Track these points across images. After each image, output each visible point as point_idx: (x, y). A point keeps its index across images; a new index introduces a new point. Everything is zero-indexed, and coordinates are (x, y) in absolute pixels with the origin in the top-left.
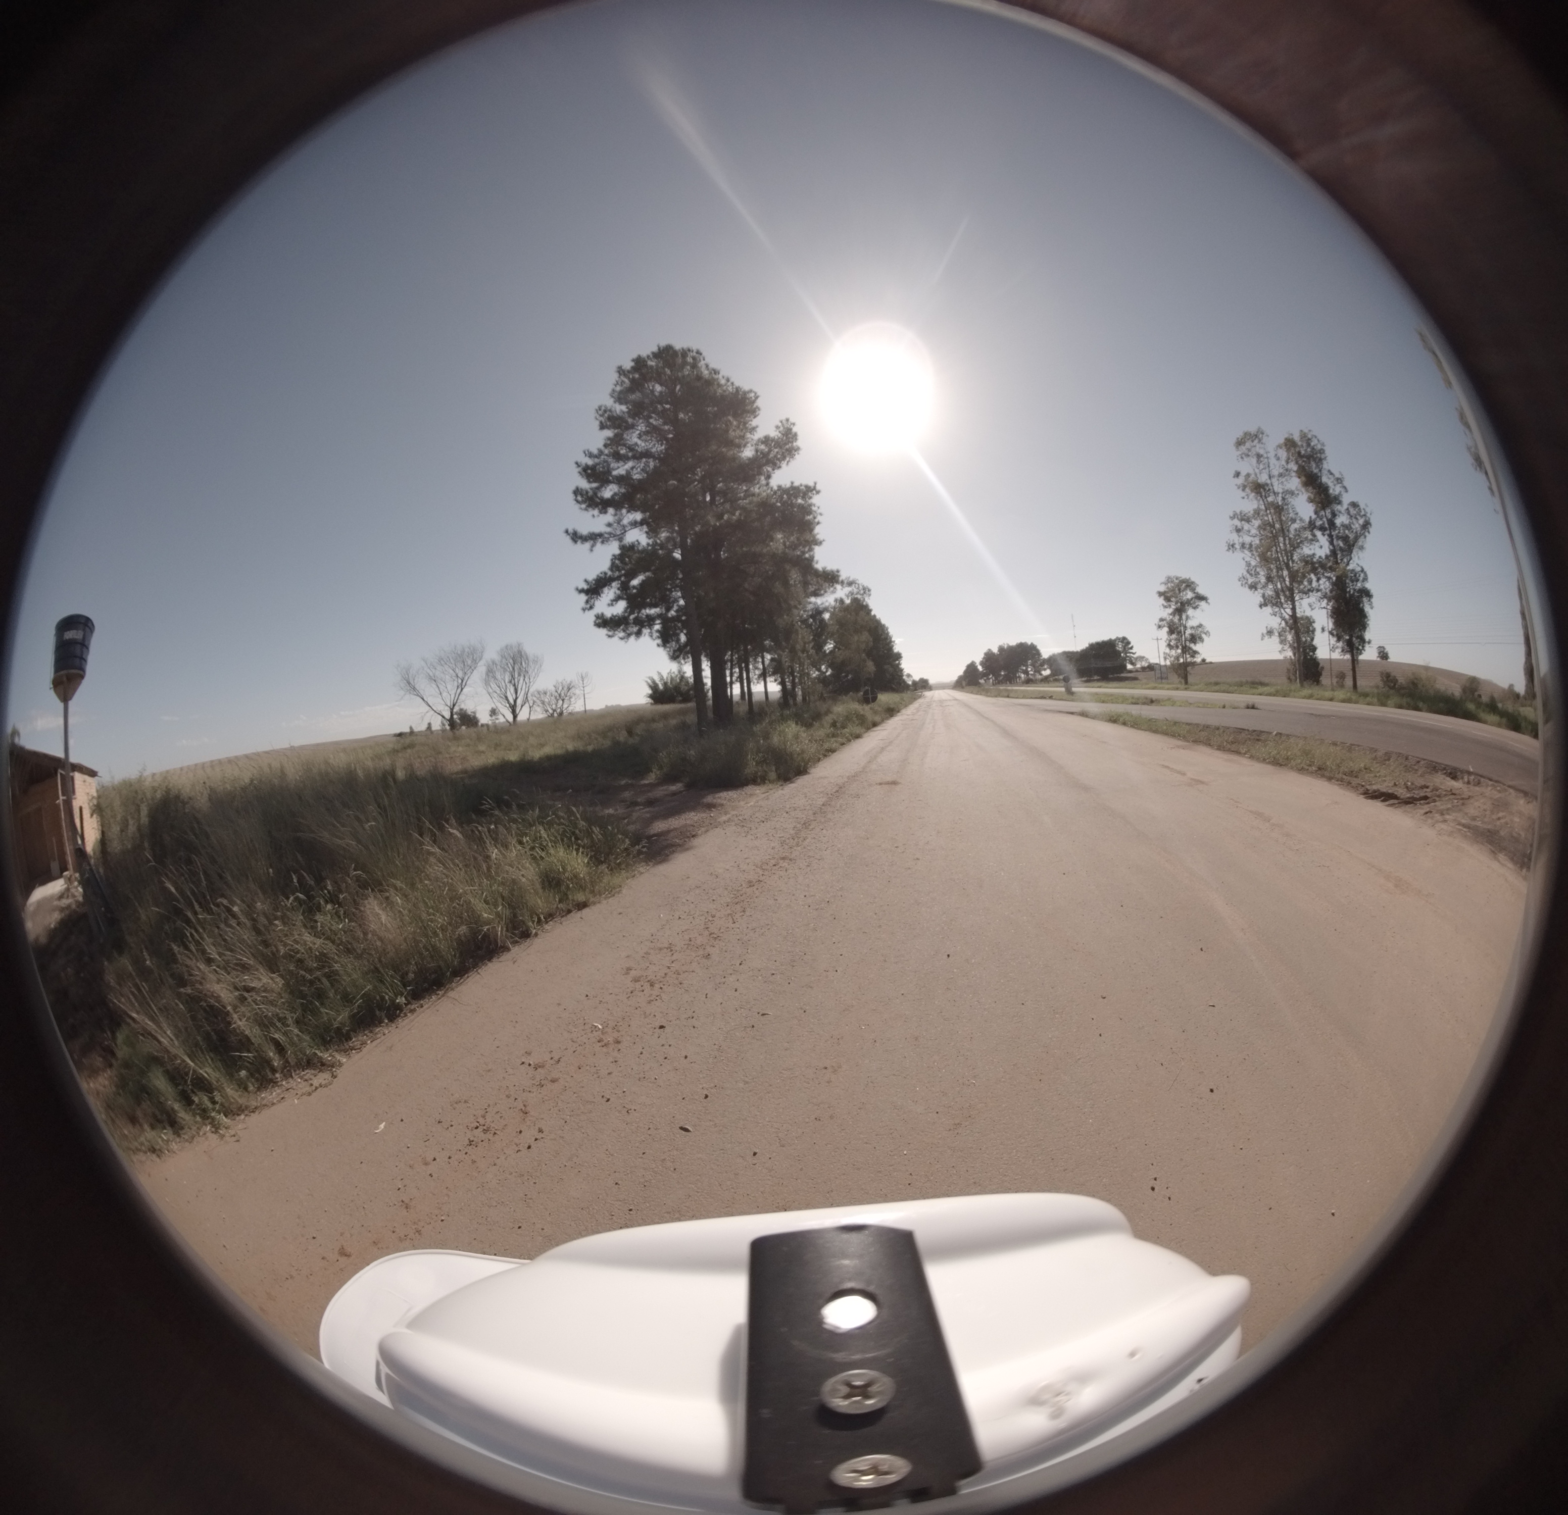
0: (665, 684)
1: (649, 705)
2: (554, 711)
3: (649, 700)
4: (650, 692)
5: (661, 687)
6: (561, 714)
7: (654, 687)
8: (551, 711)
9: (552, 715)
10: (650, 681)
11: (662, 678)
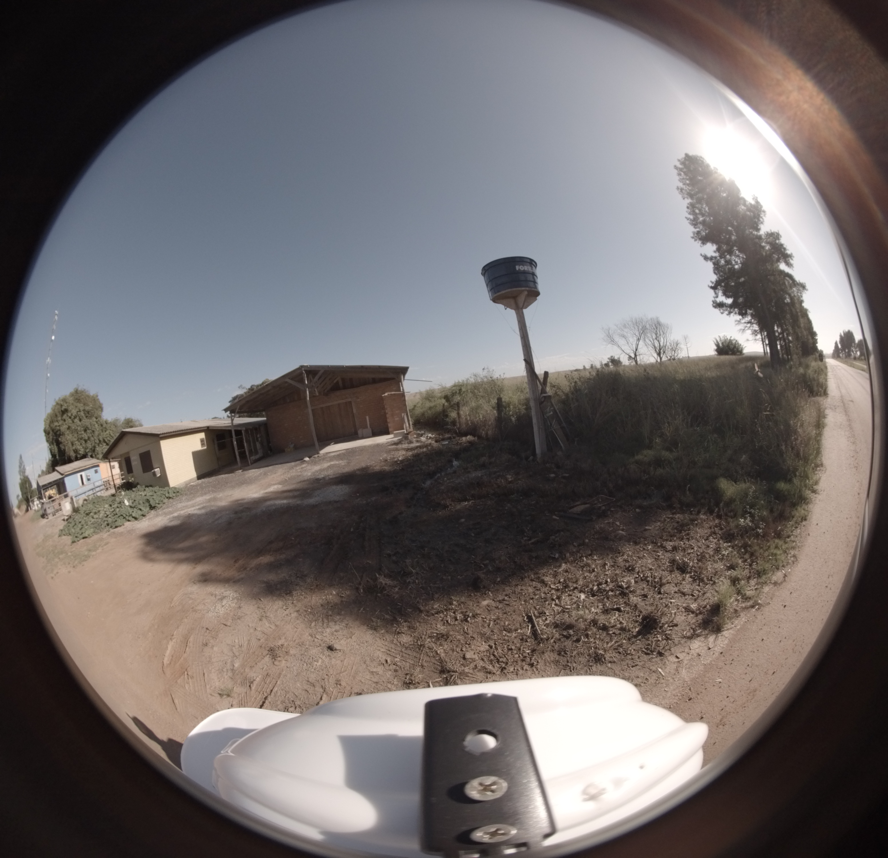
0: (723, 343)
1: (716, 356)
2: (671, 357)
3: (716, 353)
4: (716, 348)
5: (721, 345)
6: (674, 359)
7: (717, 345)
8: (669, 357)
9: (670, 360)
10: (715, 341)
11: (721, 340)
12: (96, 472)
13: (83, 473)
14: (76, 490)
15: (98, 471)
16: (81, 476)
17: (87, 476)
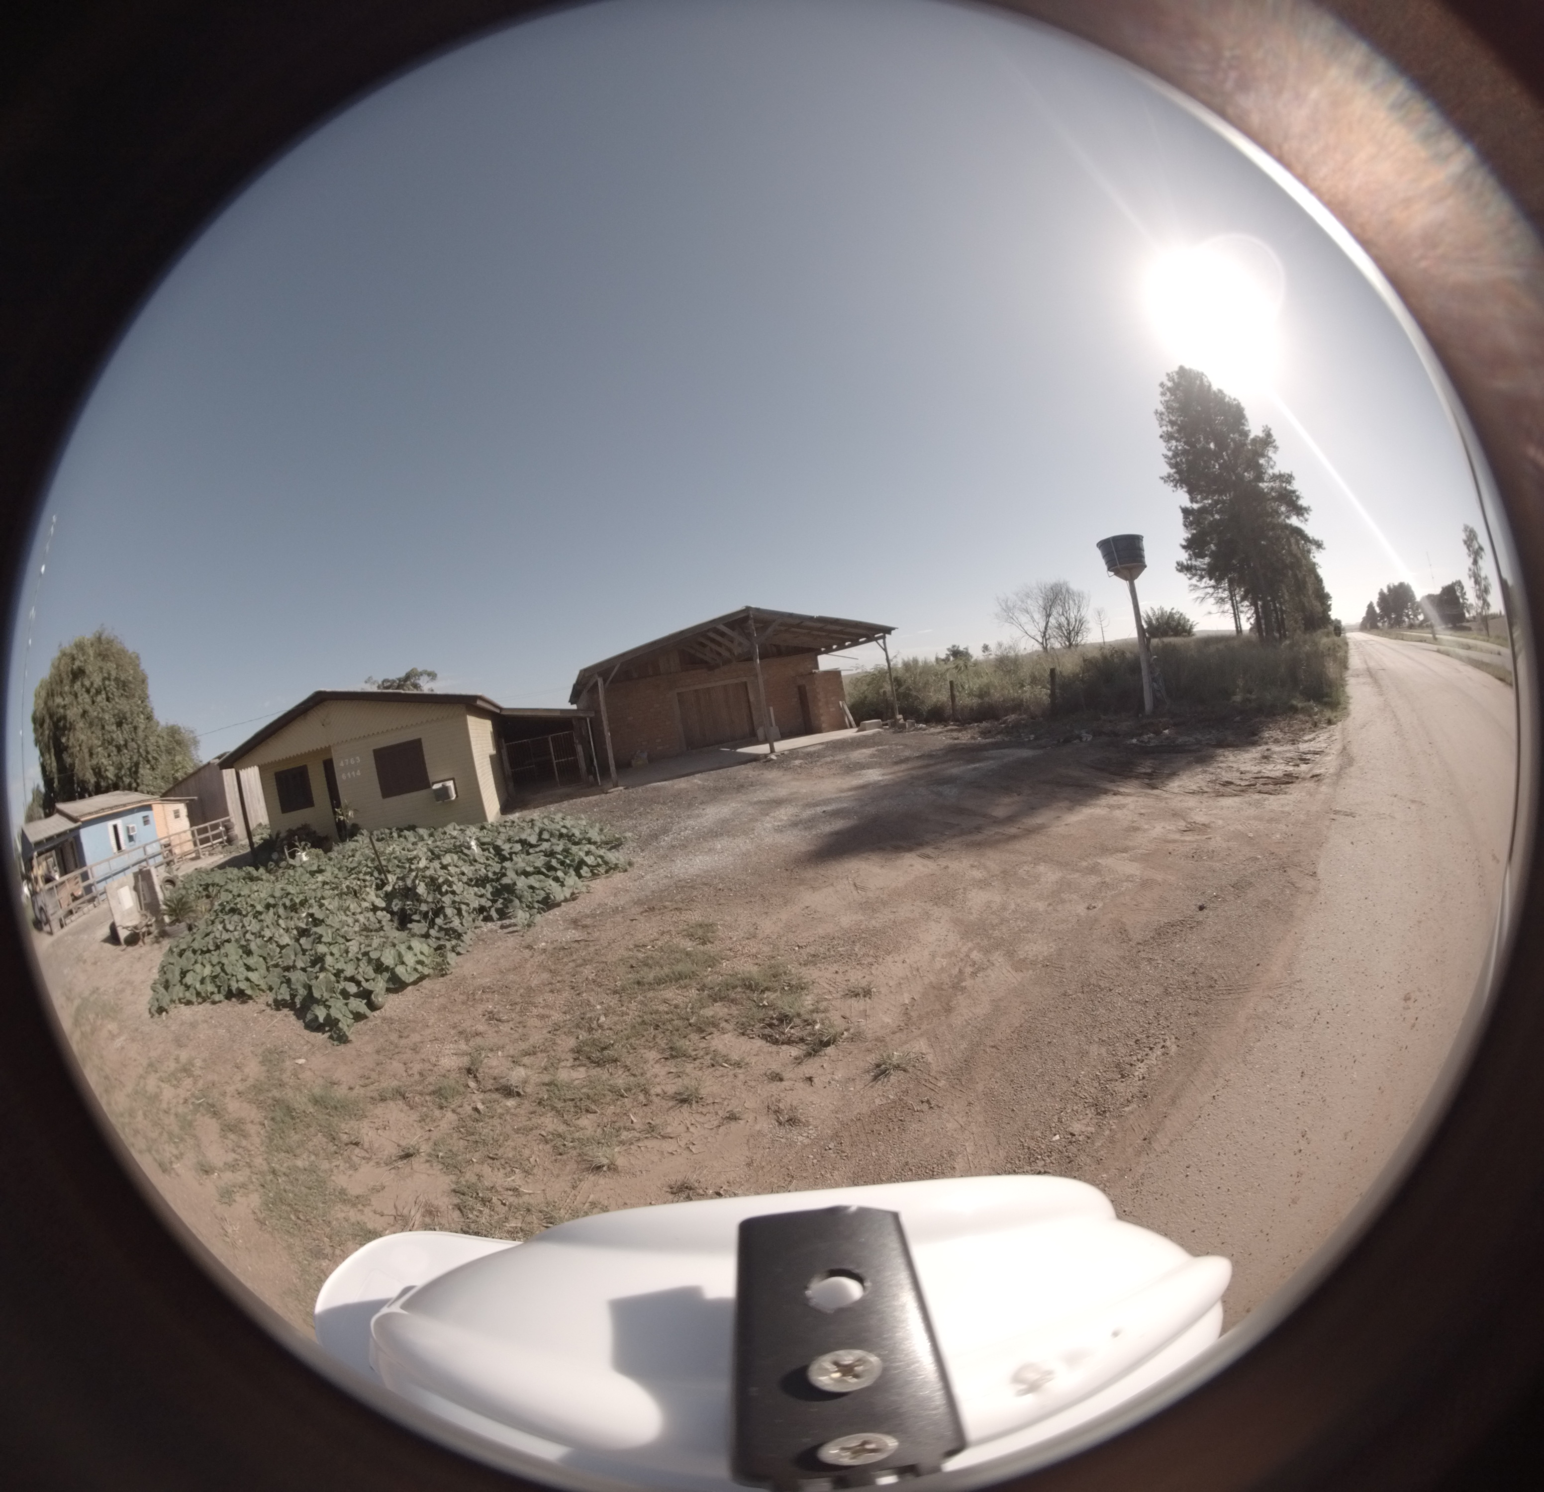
0: (1157, 619)
5: (1154, 622)
12: (146, 821)
13: (119, 822)
14: (108, 860)
15: (151, 819)
16: (115, 828)
17: (128, 829)
